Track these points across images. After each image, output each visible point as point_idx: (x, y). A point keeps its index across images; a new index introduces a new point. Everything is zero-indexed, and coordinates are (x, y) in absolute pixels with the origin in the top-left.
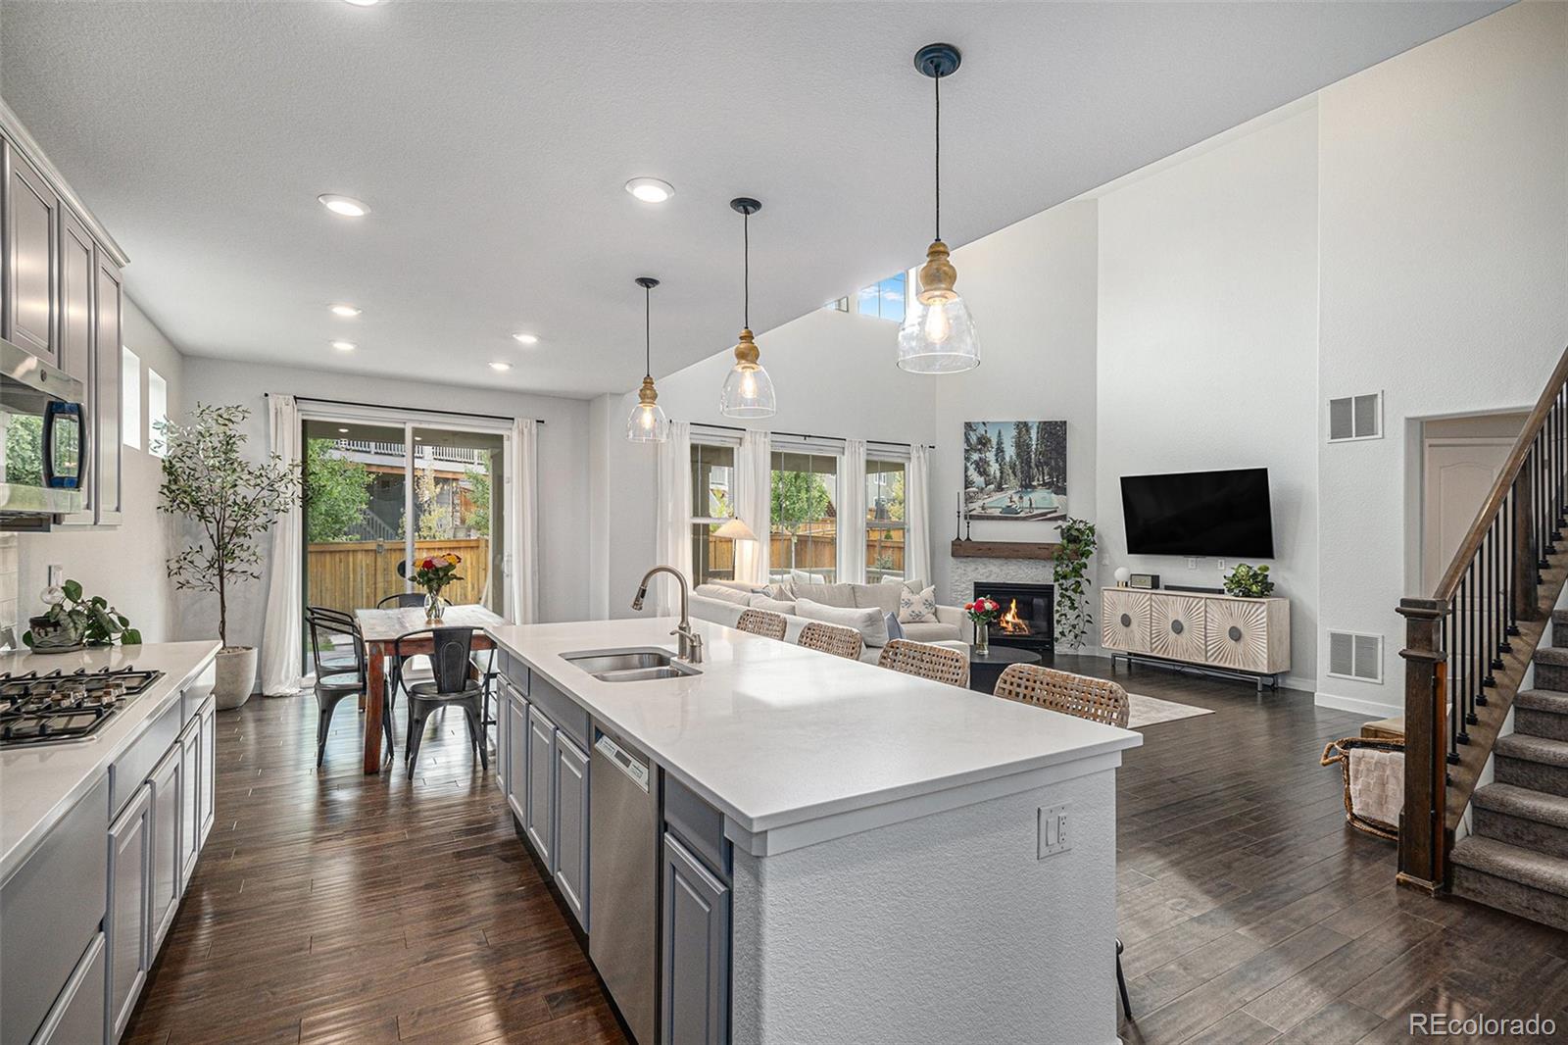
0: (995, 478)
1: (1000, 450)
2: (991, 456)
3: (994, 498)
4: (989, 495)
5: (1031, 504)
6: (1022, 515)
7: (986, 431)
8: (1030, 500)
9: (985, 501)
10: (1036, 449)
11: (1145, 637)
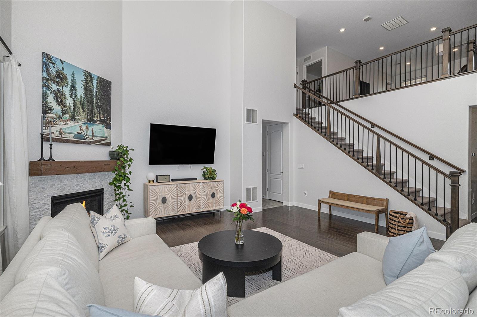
0: (70, 109)
1: (73, 89)
5: (93, 133)
6: (87, 140)
7: (63, 69)
8: (93, 130)
9: (63, 127)
10: (96, 95)
11: (175, 206)
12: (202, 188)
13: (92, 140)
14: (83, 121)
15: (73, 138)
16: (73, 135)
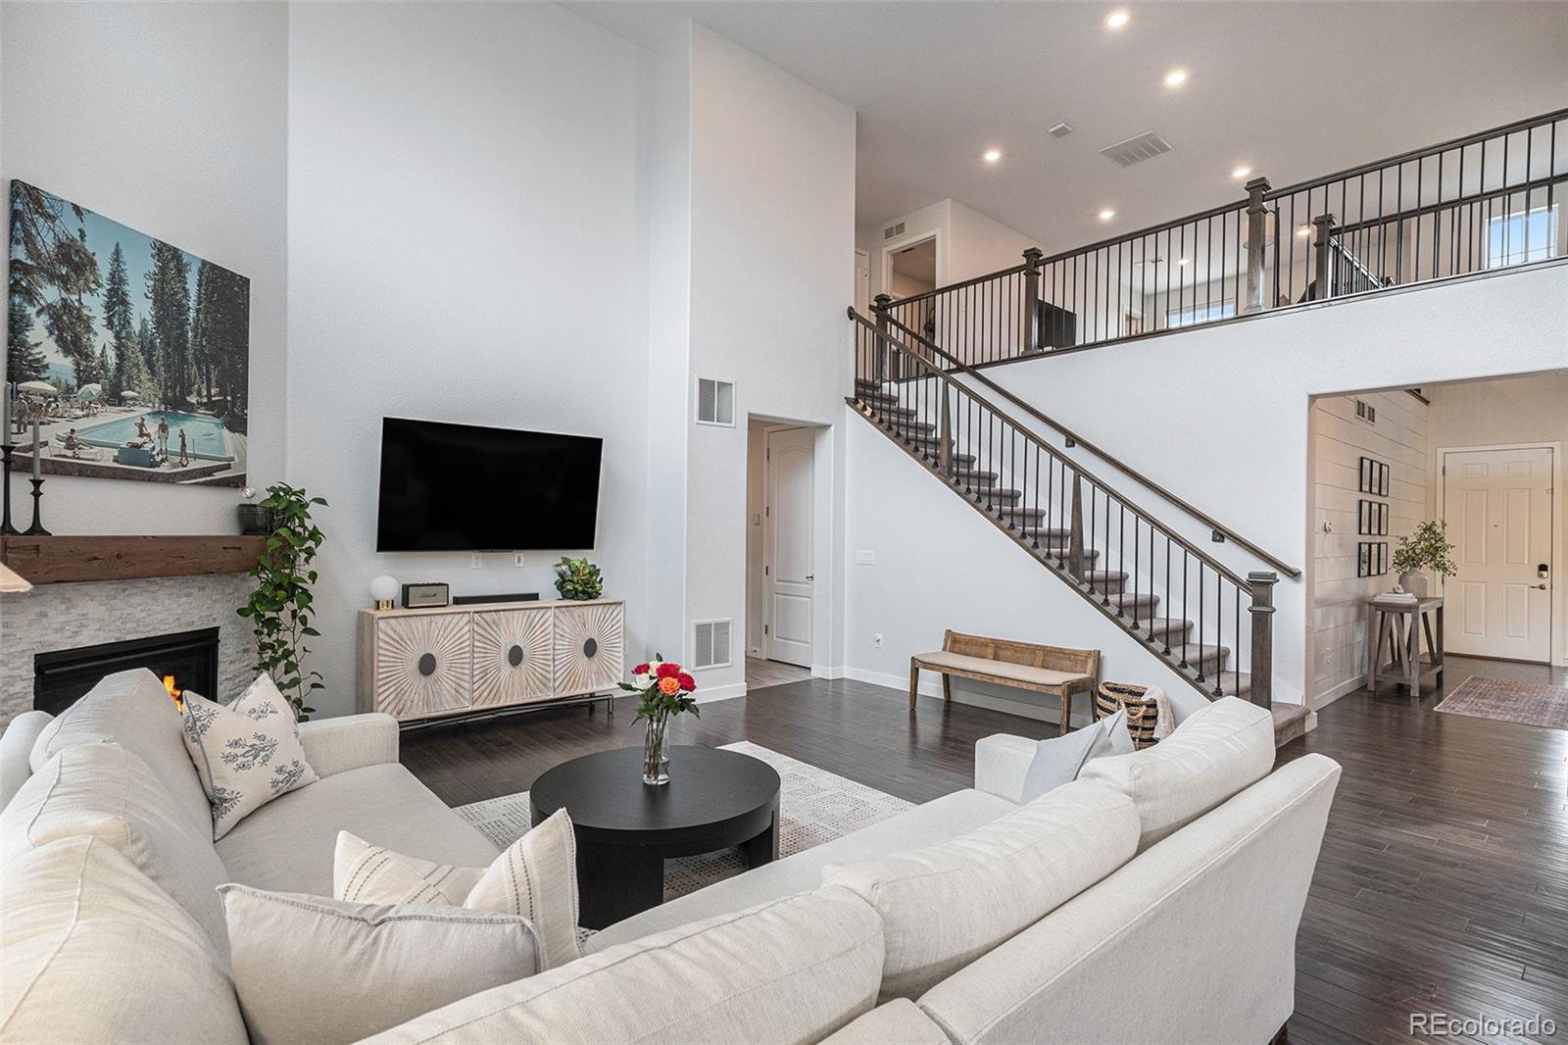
1: (117, 300)
2: (93, 305)
3: (100, 420)
5: (184, 445)
6: (164, 469)
7: (83, 235)
8: (183, 436)
9: (78, 425)
10: (197, 321)
11: (462, 683)
12: (555, 625)
13: (181, 469)
14: (150, 405)
15: (114, 461)
16: (116, 453)
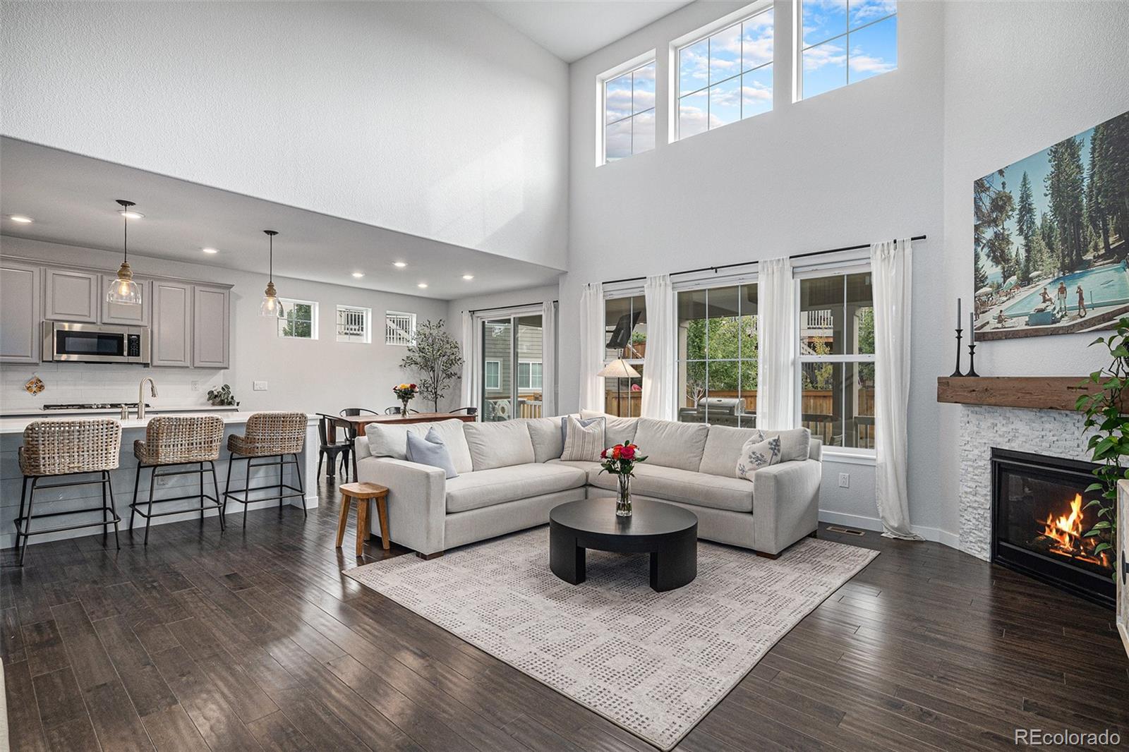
0: (1017, 262)
1: (1026, 209)
2: (1011, 225)
3: (1017, 299)
4: (1009, 295)
5: (1082, 300)
7: (1004, 184)
8: (1080, 292)
9: (1003, 307)
10: (1091, 186)
13: (1079, 321)
14: (1051, 276)
15: (1026, 325)
16: (1027, 319)
